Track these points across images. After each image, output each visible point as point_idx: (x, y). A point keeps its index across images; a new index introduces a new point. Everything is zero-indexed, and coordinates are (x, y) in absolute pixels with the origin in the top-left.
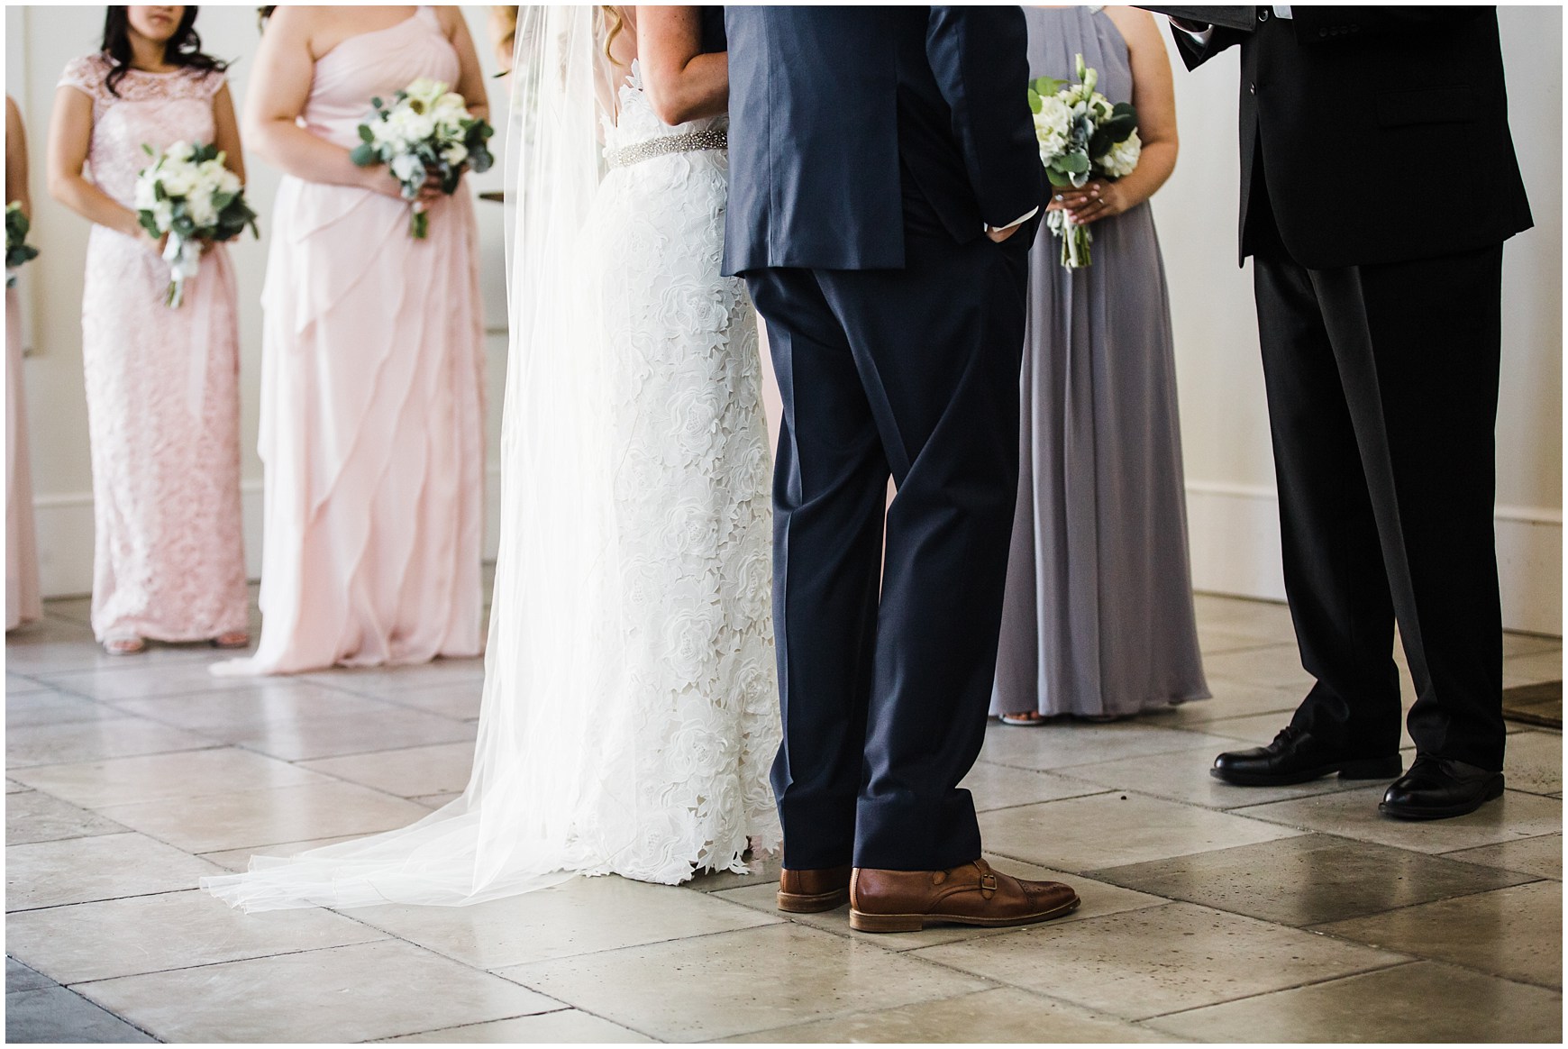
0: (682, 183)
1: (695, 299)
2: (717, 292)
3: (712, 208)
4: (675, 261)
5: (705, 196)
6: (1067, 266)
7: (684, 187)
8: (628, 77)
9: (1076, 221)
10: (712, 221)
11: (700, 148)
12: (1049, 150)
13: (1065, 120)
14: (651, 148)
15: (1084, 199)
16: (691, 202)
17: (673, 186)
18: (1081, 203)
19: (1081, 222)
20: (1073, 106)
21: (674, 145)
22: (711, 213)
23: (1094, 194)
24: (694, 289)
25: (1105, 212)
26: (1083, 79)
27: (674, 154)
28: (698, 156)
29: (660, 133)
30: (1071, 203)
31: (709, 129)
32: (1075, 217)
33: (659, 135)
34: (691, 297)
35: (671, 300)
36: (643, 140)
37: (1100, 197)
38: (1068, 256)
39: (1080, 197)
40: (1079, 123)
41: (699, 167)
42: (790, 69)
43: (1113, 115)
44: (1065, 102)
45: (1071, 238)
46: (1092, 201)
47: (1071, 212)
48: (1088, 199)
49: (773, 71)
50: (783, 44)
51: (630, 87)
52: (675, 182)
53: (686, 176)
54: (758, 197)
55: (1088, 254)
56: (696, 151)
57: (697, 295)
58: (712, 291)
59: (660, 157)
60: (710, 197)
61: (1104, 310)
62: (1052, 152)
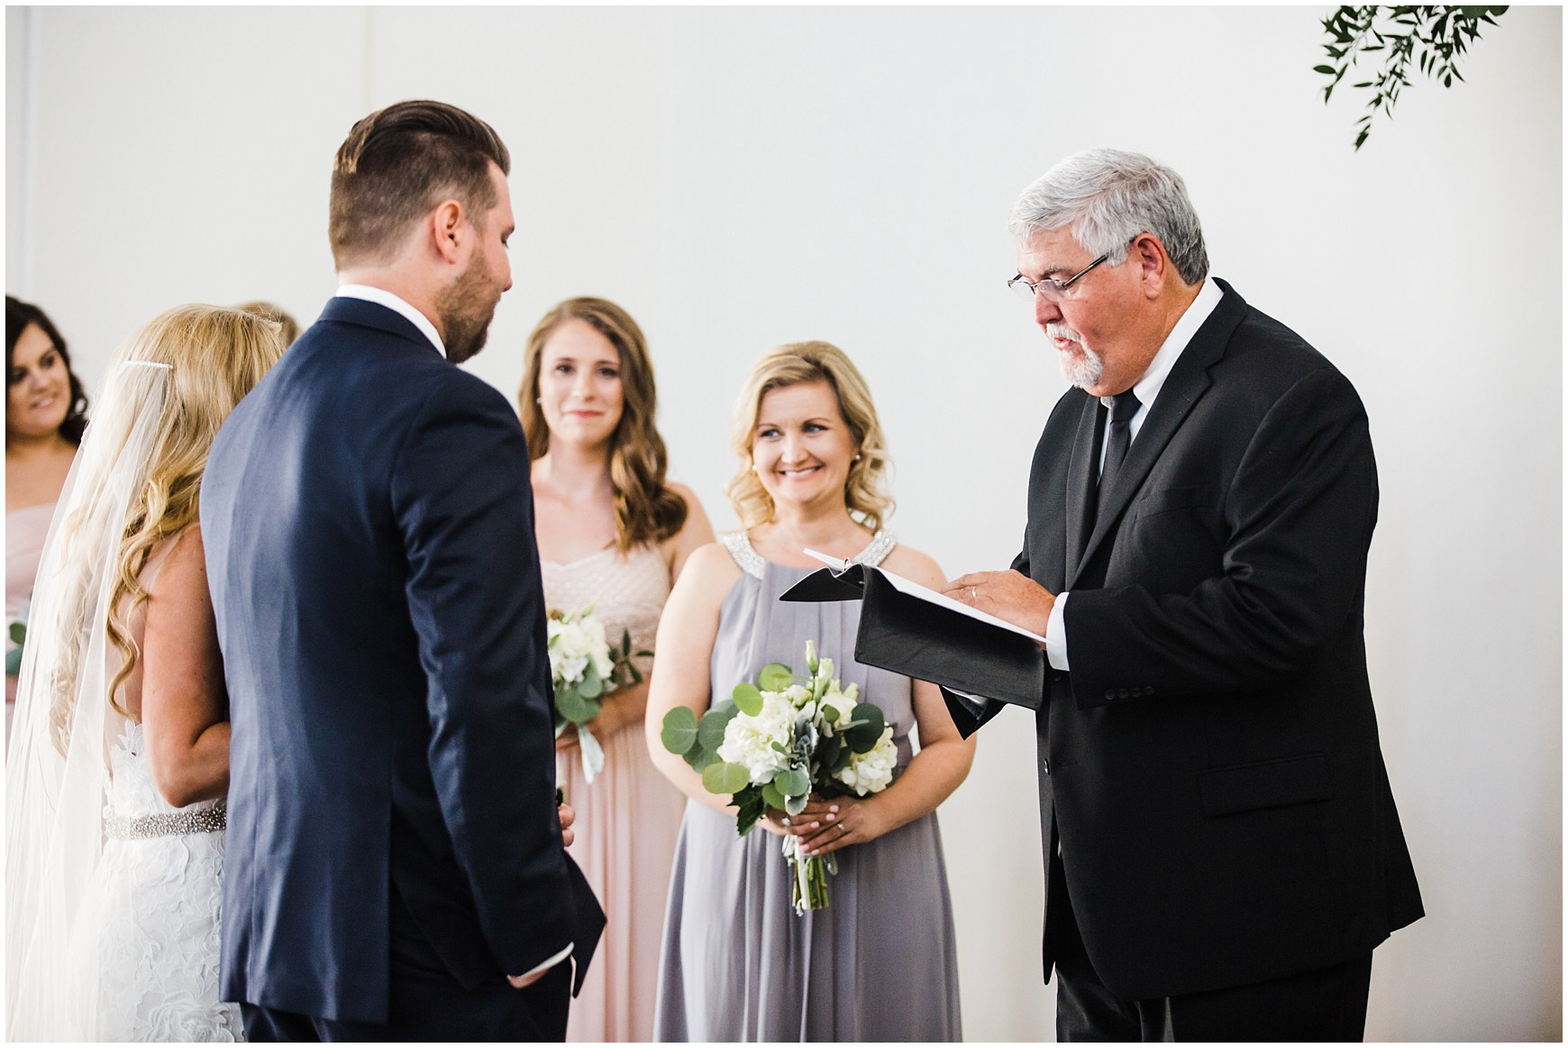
0: (178, 876)
1: (192, 1022)
2: (221, 1013)
3: (215, 908)
4: (169, 975)
5: (208, 893)
6: (798, 907)
7: (182, 880)
8: (120, 736)
9: (810, 851)
10: (216, 924)
11: (203, 830)
12: (768, 763)
13: (786, 726)
14: (146, 827)
15: (815, 825)
16: (189, 901)
17: (166, 880)
18: (812, 829)
19: (816, 852)
20: (800, 707)
21: (173, 827)
22: (214, 915)
23: (830, 817)
24: (191, 1010)
25: (847, 840)
26: (815, 673)
27: (170, 838)
28: (201, 840)
29: (156, 809)
30: (800, 829)
31: (215, 807)
32: (806, 847)
33: (154, 812)
34: (185, 1020)
35: (162, 1021)
36: (137, 816)
37: (839, 822)
38: (799, 897)
39: (811, 821)
40: (801, 732)
41: (200, 855)
42: (278, 764)
43: (853, 719)
44: (792, 700)
45: (803, 873)
46: (826, 827)
47: (801, 839)
48: (821, 824)
49: (262, 765)
50: (272, 731)
51: (123, 748)
52: (170, 877)
53: (184, 868)
54: (239, 917)
55: (825, 893)
56: (199, 833)
57: (194, 1017)
58: (215, 1011)
59: (155, 839)
60: (213, 894)
61: (853, 962)
62: (771, 765)
